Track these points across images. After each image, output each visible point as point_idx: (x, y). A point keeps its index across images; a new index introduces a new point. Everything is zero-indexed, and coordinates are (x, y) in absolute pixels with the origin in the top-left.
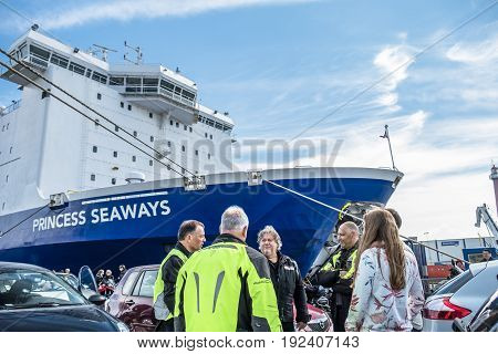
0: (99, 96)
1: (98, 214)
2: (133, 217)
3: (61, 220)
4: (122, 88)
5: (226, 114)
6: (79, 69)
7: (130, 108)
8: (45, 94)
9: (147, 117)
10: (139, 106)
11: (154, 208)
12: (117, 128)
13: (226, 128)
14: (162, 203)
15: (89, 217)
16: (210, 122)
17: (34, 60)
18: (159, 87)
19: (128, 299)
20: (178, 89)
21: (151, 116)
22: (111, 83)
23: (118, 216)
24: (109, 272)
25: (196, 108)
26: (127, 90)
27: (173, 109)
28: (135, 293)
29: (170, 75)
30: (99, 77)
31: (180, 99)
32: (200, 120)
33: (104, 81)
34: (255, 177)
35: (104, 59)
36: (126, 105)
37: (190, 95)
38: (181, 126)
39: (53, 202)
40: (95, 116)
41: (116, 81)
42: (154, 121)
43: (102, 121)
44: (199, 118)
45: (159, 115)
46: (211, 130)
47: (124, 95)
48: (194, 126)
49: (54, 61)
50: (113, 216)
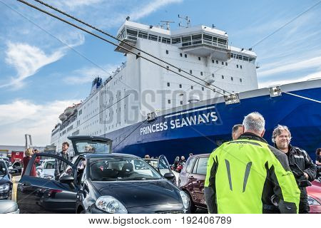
0: (167, 52)
1: (174, 123)
2: (195, 123)
3: (154, 128)
4: (180, 45)
5: (250, 50)
6: (154, 38)
7: (186, 56)
8: (137, 57)
9: (197, 61)
10: (191, 54)
11: (207, 117)
12: (180, 70)
13: (251, 59)
14: (212, 113)
15: (169, 126)
16: (240, 57)
17: (130, 38)
18: (202, 40)
19: (190, 175)
20: (215, 39)
21: (199, 59)
22: (173, 43)
23: (186, 123)
24: (183, 158)
25: (229, 49)
26: (183, 45)
27: (213, 52)
28: (194, 172)
29: (209, 30)
30: (166, 40)
31: (217, 45)
32: (232, 56)
33: (169, 42)
34: (276, 91)
35: (168, 29)
36: (183, 55)
37: (223, 41)
38: (220, 63)
39: (149, 118)
40: (166, 65)
41: (176, 41)
42: (202, 62)
43: (171, 68)
44: (231, 55)
45: (204, 57)
46: (240, 62)
47: (181, 49)
48: (228, 61)
49: (140, 36)
50: (183, 124)
